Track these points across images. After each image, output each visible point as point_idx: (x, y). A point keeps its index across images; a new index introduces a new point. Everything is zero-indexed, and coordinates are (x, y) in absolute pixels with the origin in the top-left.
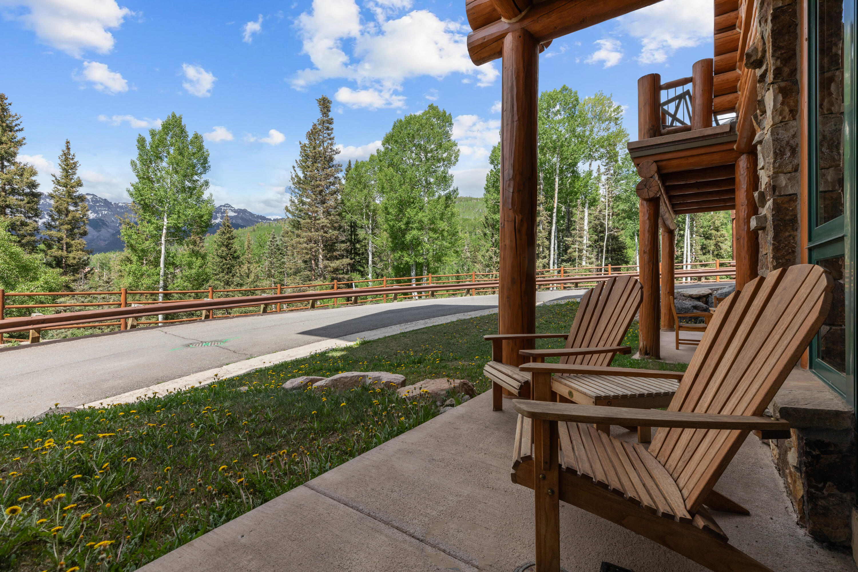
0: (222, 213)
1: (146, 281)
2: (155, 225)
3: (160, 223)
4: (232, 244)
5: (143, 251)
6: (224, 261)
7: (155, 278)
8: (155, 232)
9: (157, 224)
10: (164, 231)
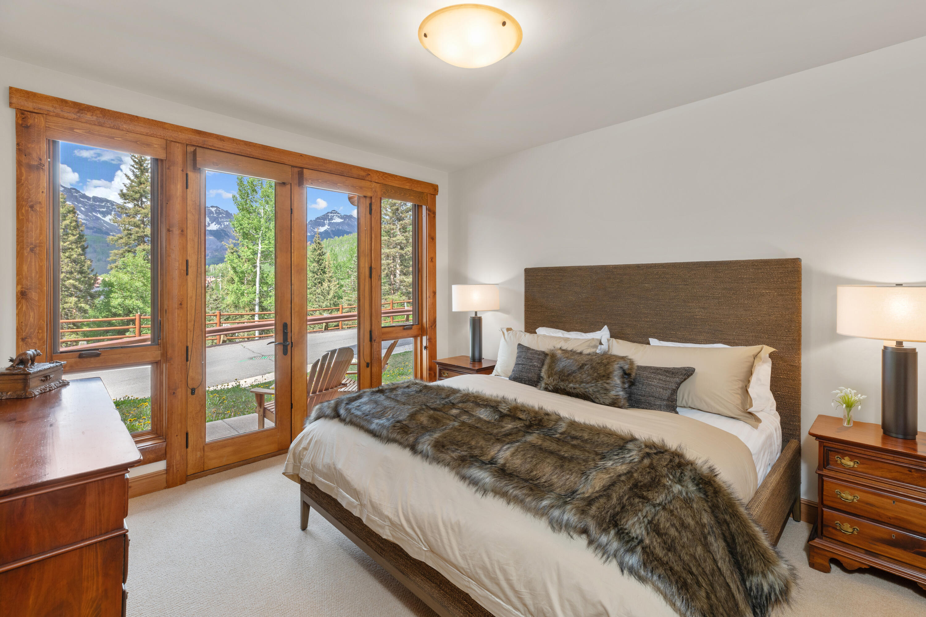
0: (329, 220)
1: (246, 299)
2: (251, 250)
3: (255, 247)
4: (323, 260)
5: (242, 272)
6: (316, 276)
7: (252, 296)
8: (251, 256)
9: (253, 249)
10: (259, 255)
